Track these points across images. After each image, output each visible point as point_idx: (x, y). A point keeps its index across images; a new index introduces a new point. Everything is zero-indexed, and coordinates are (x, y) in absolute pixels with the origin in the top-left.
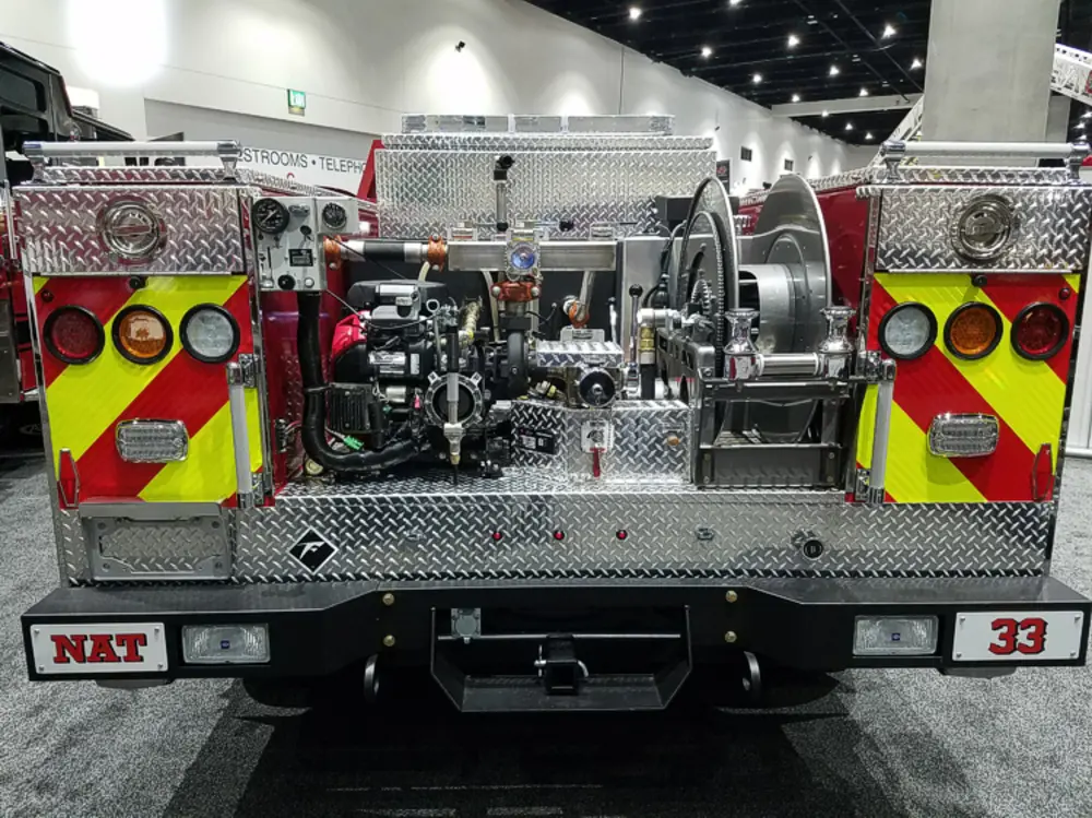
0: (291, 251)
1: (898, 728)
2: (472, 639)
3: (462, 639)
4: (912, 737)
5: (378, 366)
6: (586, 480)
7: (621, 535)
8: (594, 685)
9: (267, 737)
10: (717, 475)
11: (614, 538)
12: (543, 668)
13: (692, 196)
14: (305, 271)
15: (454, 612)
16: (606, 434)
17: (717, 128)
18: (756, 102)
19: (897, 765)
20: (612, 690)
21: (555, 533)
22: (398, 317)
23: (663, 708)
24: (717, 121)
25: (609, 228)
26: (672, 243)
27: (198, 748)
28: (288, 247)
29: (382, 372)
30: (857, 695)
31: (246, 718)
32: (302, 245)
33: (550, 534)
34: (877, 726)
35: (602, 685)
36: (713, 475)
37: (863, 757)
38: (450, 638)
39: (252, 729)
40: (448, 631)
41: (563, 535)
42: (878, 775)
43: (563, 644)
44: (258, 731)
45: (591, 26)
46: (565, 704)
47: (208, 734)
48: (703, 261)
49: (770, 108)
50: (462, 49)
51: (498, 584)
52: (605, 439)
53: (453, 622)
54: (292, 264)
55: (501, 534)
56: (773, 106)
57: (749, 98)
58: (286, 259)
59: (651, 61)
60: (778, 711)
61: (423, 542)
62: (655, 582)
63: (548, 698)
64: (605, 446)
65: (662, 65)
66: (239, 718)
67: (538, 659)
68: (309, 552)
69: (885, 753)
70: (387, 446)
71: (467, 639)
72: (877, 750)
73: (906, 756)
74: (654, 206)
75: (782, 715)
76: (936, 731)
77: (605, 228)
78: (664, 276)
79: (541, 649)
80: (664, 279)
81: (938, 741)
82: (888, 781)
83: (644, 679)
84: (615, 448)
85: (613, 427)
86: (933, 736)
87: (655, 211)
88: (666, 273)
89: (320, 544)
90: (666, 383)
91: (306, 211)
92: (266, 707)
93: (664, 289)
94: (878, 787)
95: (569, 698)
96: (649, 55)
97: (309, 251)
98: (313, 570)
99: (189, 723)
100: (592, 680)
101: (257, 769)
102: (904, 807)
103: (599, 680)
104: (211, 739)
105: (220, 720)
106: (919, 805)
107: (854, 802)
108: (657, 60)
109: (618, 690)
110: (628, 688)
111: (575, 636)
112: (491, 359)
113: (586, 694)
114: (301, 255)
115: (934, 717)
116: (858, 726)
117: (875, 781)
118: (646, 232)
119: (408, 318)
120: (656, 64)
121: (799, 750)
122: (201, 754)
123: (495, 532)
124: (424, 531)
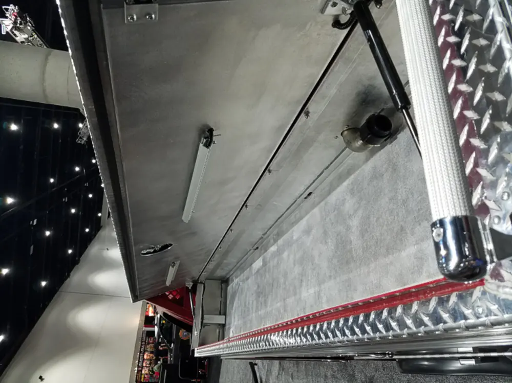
17: (108, 249)
18: (98, 232)
24: (104, 249)
45: (45, 306)
49: (102, 227)
50: (43, 378)
56: (101, 225)
57: (95, 235)
59: (69, 279)
65: (72, 273)
96: (66, 279)
108: (69, 276)
120: (70, 276)
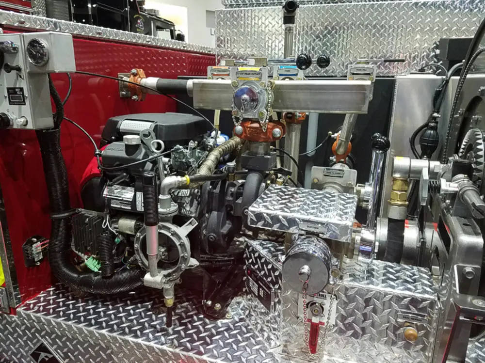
0: (8, 89)
5: (109, 200)
13: (473, 37)
14: (20, 110)
16: (326, 307)
22: (126, 156)
25: (370, 66)
26: (447, 82)
28: (6, 87)
29: (112, 205)
32: (16, 83)
48: (480, 107)
52: (326, 312)
54: (11, 103)
58: (6, 97)
64: (325, 320)
68: (43, 359)
70: (117, 273)
74: (437, 47)
77: (366, 66)
78: (435, 115)
80: (435, 118)
84: (336, 325)
85: (335, 302)
87: (438, 52)
88: (438, 112)
90: (422, 229)
91: (14, 49)
93: (434, 128)
97: (22, 89)
112: (232, 194)
114: (16, 93)
118: (422, 71)
119: (133, 157)
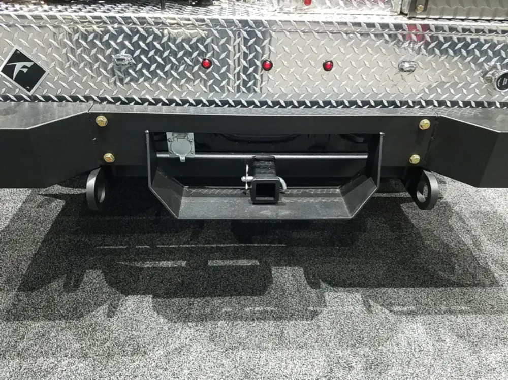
1: (476, 208)
2: (186, 158)
3: (179, 158)
4: (486, 214)
6: (296, 9)
7: (327, 67)
8: (291, 195)
9: (59, 209)
10: (430, 5)
11: (321, 69)
12: (249, 183)
15: (169, 135)
19: (478, 232)
20: (306, 200)
21: (264, 63)
23: (350, 217)
27: (11, 215)
30: (447, 185)
31: (46, 195)
33: (258, 63)
34: (463, 206)
35: (297, 196)
36: (426, 5)
37: (456, 227)
38: (167, 156)
39: (49, 203)
40: (166, 150)
41: (271, 66)
42: (467, 239)
43: (266, 163)
44: (54, 204)
46: (267, 212)
47: (19, 206)
51: (209, 111)
53: (169, 143)
55: (211, 63)
60: (397, 195)
61: (133, 67)
62: (353, 112)
63: (253, 206)
66: (42, 195)
67: (245, 175)
68: (21, 72)
69: (470, 225)
71: (182, 158)
72: (464, 222)
73: (483, 227)
75: (400, 198)
76: (500, 210)
79: (247, 168)
81: (502, 216)
82: (474, 244)
83: (331, 191)
86: (498, 214)
89: (29, 65)
92: (61, 187)
94: (468, 249)
95: (269, 207)
98: (29, 91)
99: (7, 198)
100: (289, 192)
101: (50, 231)
102: (487, 263)
103: (295, 192)
104: (21, 209)
105: (28, 196)
106: (496, 262)
107: (453, 259)
109: (312, 200)
110: (320, 199)
111: (277, 157)
113: (284, 204)
115: (497, 200)
116: (450, 206)
117: (465, 244)
121: (413, 221)
122: (12, 221)
123: (204, 60)
124: (132, 55)
